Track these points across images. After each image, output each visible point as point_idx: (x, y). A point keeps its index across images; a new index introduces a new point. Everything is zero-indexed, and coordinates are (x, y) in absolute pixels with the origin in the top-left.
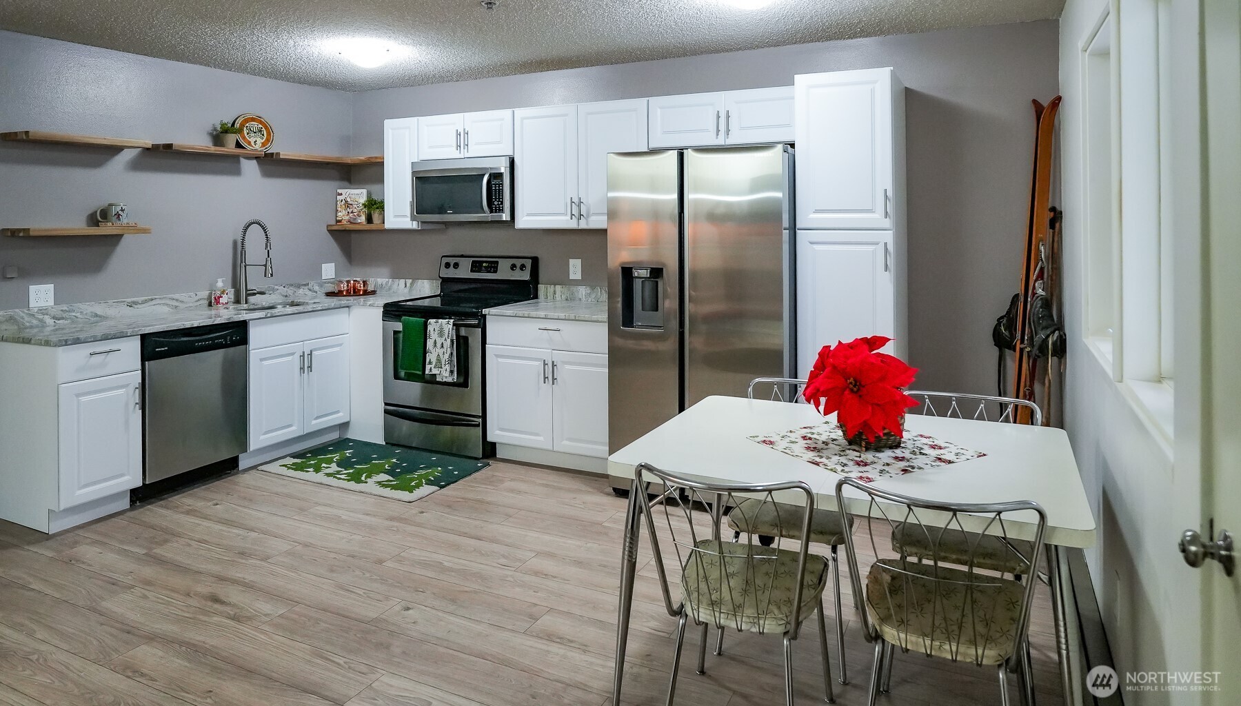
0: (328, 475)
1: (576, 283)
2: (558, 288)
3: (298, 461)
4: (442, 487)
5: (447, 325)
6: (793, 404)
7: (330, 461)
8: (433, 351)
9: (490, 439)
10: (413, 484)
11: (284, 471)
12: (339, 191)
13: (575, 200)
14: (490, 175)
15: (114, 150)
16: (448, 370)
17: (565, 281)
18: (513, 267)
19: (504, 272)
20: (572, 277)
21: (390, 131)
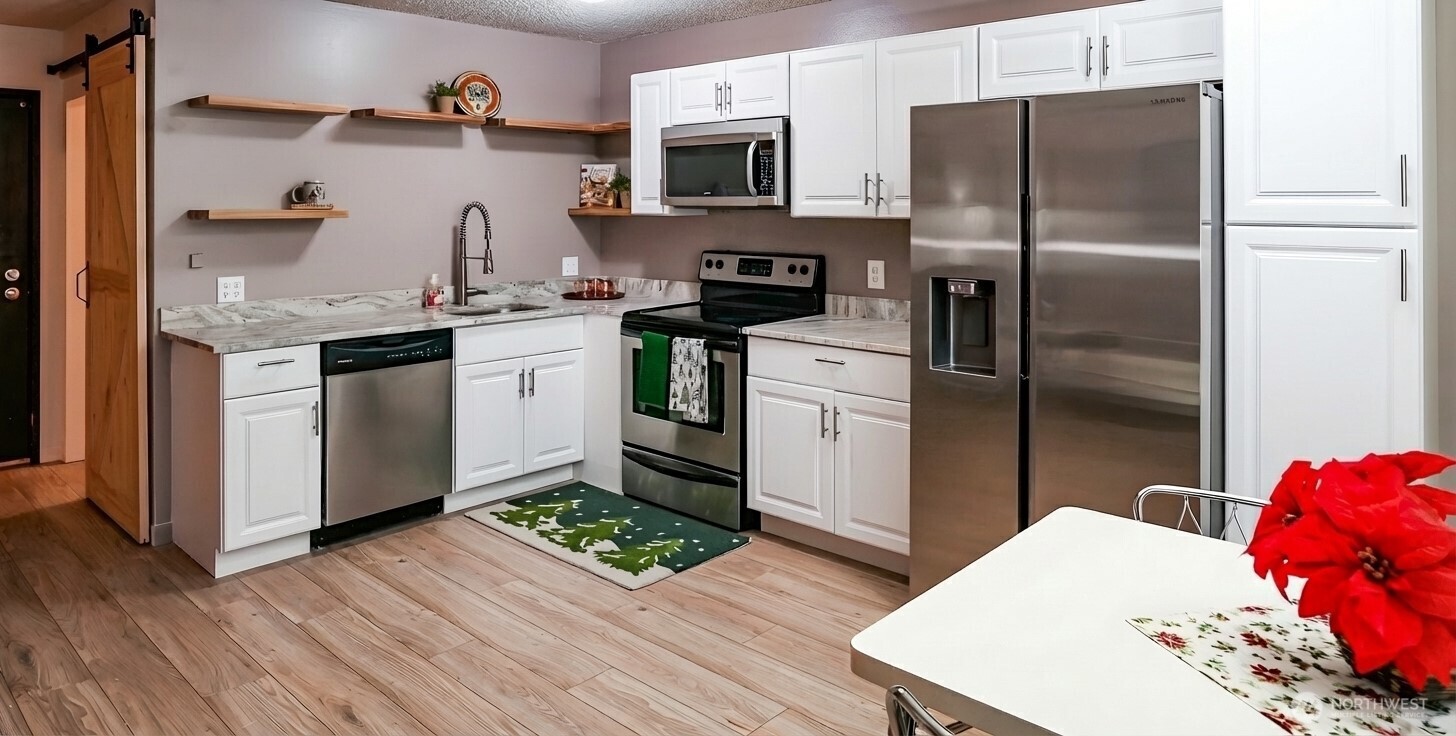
0: (542, 534)
1: (877, 294)
2: (853, 300)
3: (514, 508)
4: (678, 571)
5: (696, 345)
6: (1221, 541)
7: (549, 514)
8: (678, 380)
9: (750, 505)
10: (642, 561)
11: (493, 521)
12: (584, 167)
13: (872, 177)
14: (758, 142)
15: (312, 117)
16: (697, 407)
17: (862, 291)
18: (792, 269)
19: (779, 276)
20: (871, 285)
21: (638, 88)
